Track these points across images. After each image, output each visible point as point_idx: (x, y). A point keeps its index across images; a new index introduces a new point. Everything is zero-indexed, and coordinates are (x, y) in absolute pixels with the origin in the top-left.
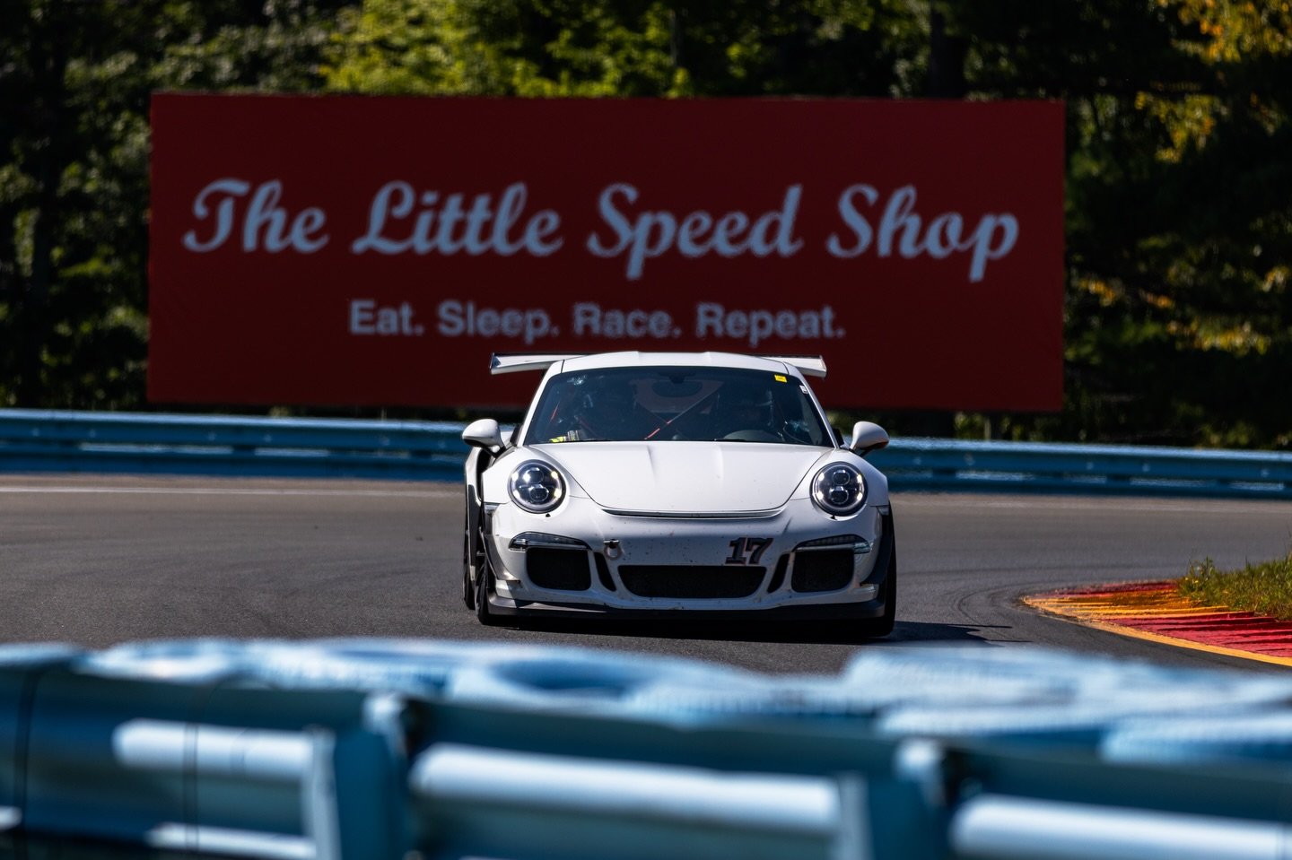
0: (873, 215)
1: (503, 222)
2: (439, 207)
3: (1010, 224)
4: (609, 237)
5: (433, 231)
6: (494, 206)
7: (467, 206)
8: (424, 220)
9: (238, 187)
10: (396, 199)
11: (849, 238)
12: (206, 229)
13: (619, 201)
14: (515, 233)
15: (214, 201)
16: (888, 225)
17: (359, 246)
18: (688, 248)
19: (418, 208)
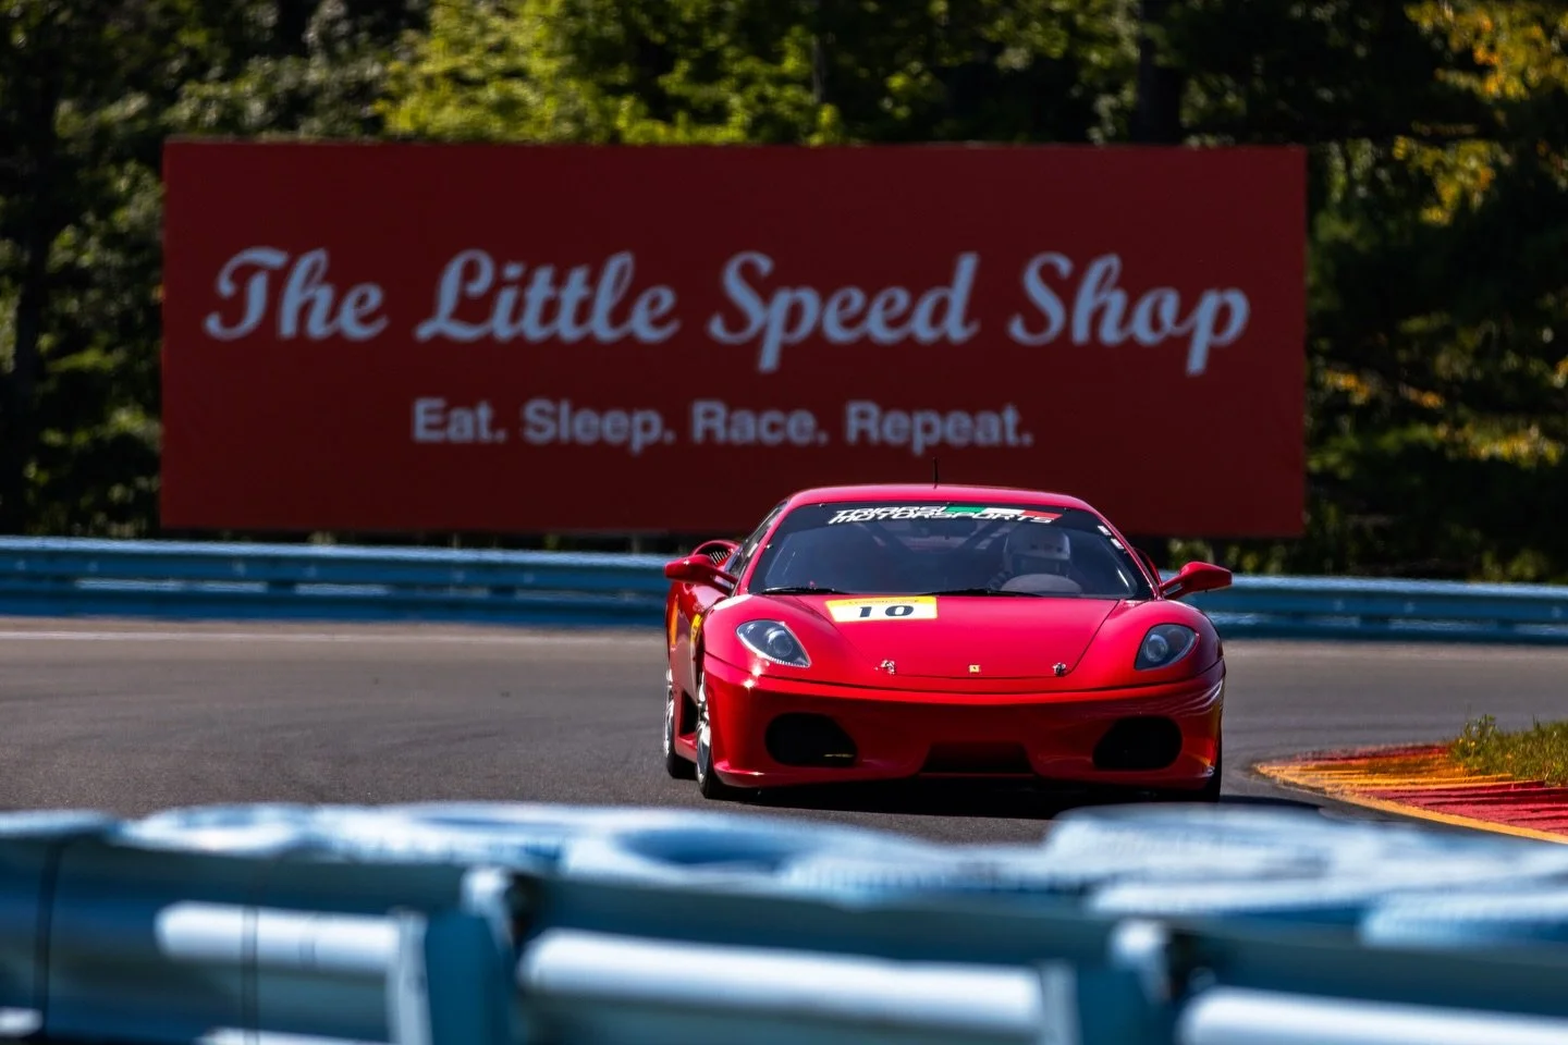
0: (1066, 291)
1: (605, 301)
2: (524, 282)
3: (1238, 303)
4: (736, 320)
5: (517, 313)
6: (593, 281)
7: (559, 281)
8: (507, 298)
9: (273, 258)
10: (470, 272)
11: (1036, 321)
12: (233, 310)
13: (748, 273)
14: (619, 315)
15: (243, 275)
16: (1085, 302)
17: (425, 331)
18: (836, 333)
19: (499, 284)
